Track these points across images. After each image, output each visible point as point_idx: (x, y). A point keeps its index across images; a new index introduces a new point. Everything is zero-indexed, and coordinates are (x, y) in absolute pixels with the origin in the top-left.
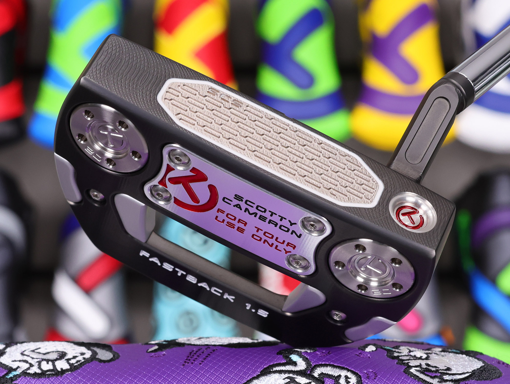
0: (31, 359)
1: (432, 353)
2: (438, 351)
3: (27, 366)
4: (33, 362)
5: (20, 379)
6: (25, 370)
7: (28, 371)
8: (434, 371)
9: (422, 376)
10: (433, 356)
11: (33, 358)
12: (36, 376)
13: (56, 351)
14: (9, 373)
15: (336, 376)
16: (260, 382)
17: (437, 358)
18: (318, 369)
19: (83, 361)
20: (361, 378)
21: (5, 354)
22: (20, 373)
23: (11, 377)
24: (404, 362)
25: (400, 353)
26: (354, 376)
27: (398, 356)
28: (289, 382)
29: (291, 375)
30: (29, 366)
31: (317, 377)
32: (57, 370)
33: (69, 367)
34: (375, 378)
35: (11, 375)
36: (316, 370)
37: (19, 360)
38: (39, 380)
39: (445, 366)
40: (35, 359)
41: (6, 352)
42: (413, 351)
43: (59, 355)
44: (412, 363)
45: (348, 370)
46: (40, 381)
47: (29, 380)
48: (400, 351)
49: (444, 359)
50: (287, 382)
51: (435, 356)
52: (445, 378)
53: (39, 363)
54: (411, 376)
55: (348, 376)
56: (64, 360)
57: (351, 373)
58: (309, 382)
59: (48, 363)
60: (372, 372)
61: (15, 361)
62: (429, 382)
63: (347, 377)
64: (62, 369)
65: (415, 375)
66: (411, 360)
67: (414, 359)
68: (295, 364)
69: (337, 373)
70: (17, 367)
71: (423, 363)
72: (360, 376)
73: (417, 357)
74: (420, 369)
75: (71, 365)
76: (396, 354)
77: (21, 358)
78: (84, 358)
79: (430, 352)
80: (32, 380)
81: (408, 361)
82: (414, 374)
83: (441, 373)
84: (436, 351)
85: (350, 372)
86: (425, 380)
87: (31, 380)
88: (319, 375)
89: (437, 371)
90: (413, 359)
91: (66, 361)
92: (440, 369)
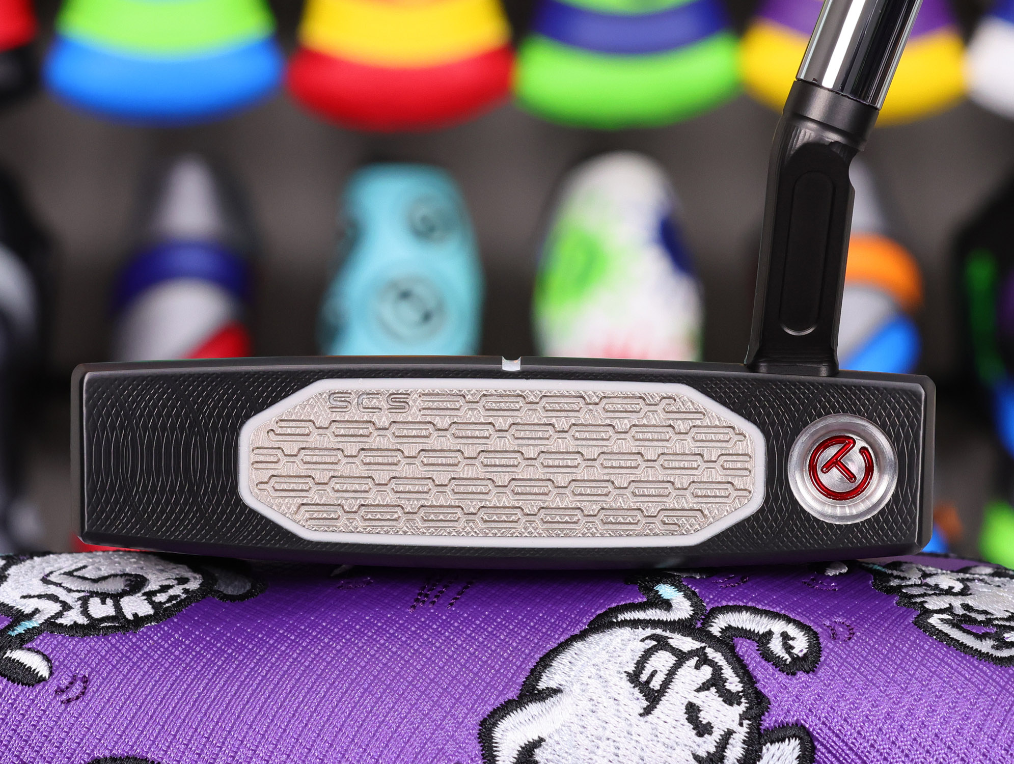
0: (65, 592)
1: (974, 580)
2: (986, 575)
3: (56, 607)
4: (70, 599)
5: (41, 637)
6: (52, 617)
7: (59, 621)
8: (981, 622)
9: (956, 634)
10: (976, 586)
11: (70, 591)
12: (77, 632)
13: (121, 573)
14: (16, 626)
15: (761, 633)
16: (590, 648)
17: (985, 590)
18: (721, 616)
19: (184, 596)
20: (817, 638)
21: (6, 581)
22: (41, 624)
23: (20, 634)
24: (913, 601)
25: (904, 579)
26: (803, 633)
27: (900, 587)
28: (655, 646)
29: (659, 631)
30: (61, 608)
31: (719, 635)
32: (125, 616)
33: (151, 612)
34: (850, 639)
35: (20, 630)
36: (716, 621)
37: (37, 594)
38: (84, 641)
39: (1007, 611)
40: (74, 591)
41: (9, 574)
42: (930, 575)
43: (129, 582)
44: (933, 603)
45: (789, 620)
46: (87, 644)
47: (62, 640)
48: (902, 575)
49: (1001, 593)
50: (650, 646)
51: (982, 587)
52: (1008, 638)
53: (85, 601)
54: (931, 635)
55: (789, 633)
56: (140, 594)
57: (794, 627)
58: (701, 647)
59: (103, 602)
60: (843, 623)
61: (30, 597)
62: (972, 647)
63: (785, 636)
64: (135, 615)
65: (941, 631)
66: (930, 595)
67: (935, 594)
68: (667, 605)
69: (763, 627)
70: (33, 609)
71: (957, 603)
72: (815, 634)
73: (942, 590)
74: (951, 618)
75: (156, 606)
76: (894, 583)
77: (43, 589)
78: (186, 591)
79: (968, 576)
80: (67, 640)
81: (923, 599)
82: (938, 629)
83: (997, 625)
84: (981, 575)
85: (794, 625)
86: (962, 643)
87: (65, 640)
88: (723, 631)
89: (989, 622)
90: (932, 594)
91: (145, 597)
92: (995, 617)
